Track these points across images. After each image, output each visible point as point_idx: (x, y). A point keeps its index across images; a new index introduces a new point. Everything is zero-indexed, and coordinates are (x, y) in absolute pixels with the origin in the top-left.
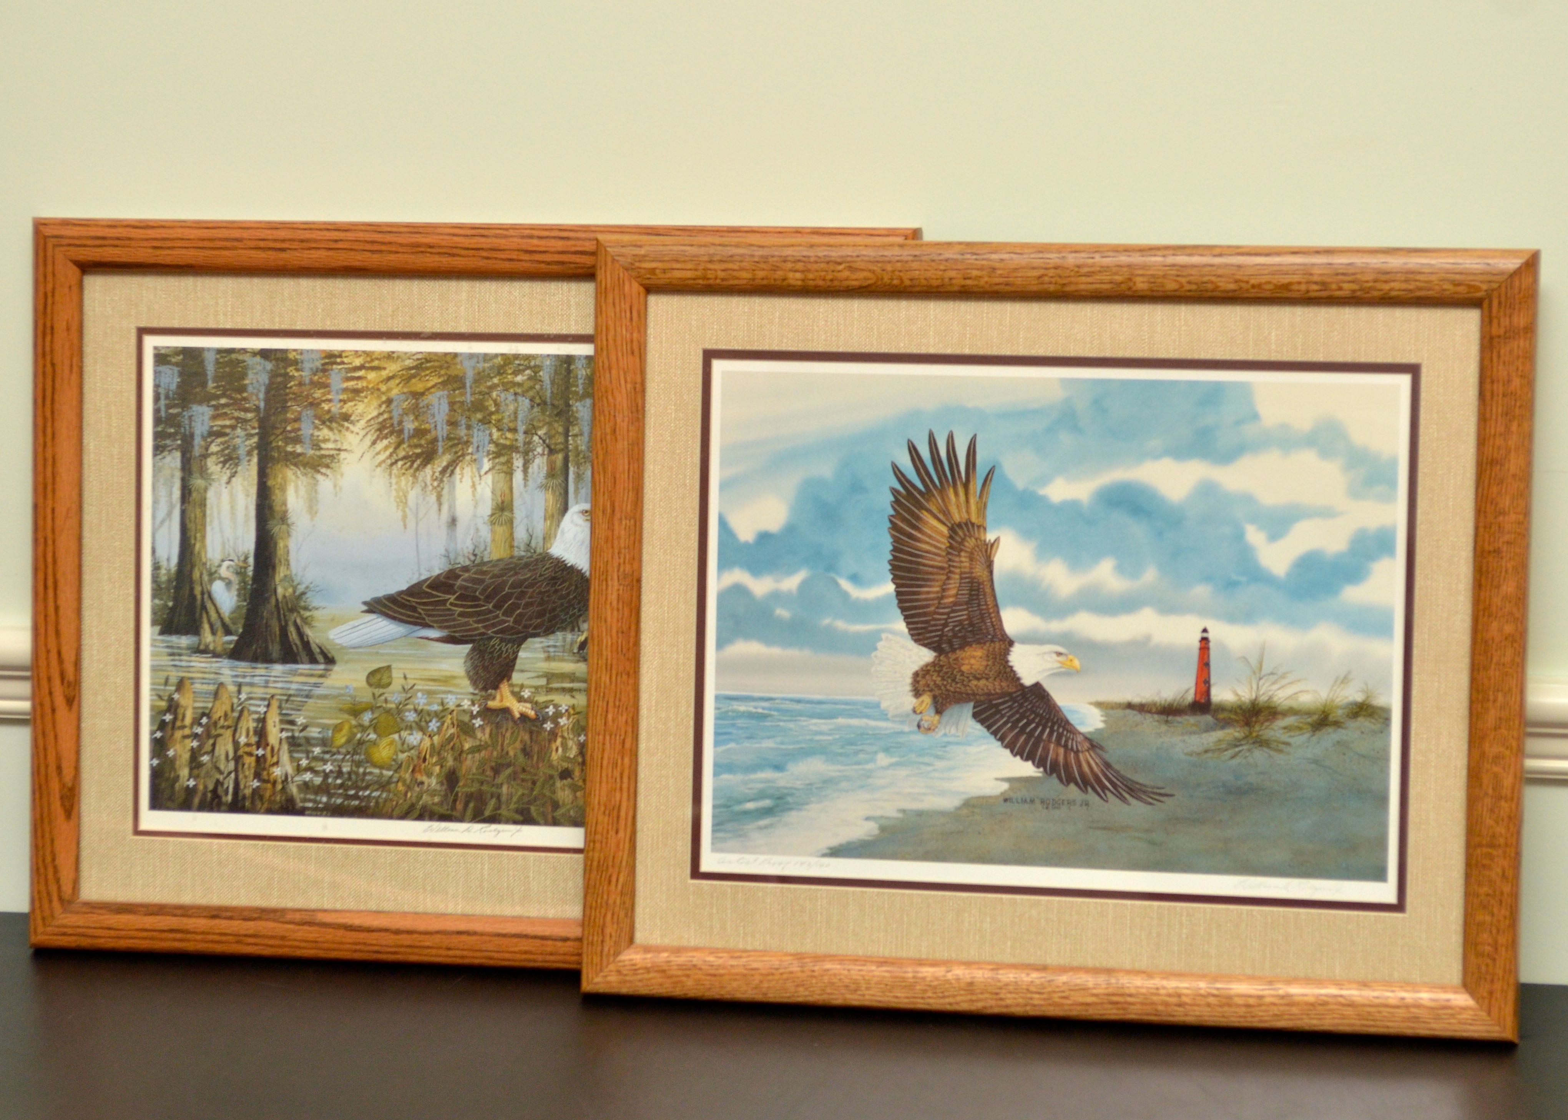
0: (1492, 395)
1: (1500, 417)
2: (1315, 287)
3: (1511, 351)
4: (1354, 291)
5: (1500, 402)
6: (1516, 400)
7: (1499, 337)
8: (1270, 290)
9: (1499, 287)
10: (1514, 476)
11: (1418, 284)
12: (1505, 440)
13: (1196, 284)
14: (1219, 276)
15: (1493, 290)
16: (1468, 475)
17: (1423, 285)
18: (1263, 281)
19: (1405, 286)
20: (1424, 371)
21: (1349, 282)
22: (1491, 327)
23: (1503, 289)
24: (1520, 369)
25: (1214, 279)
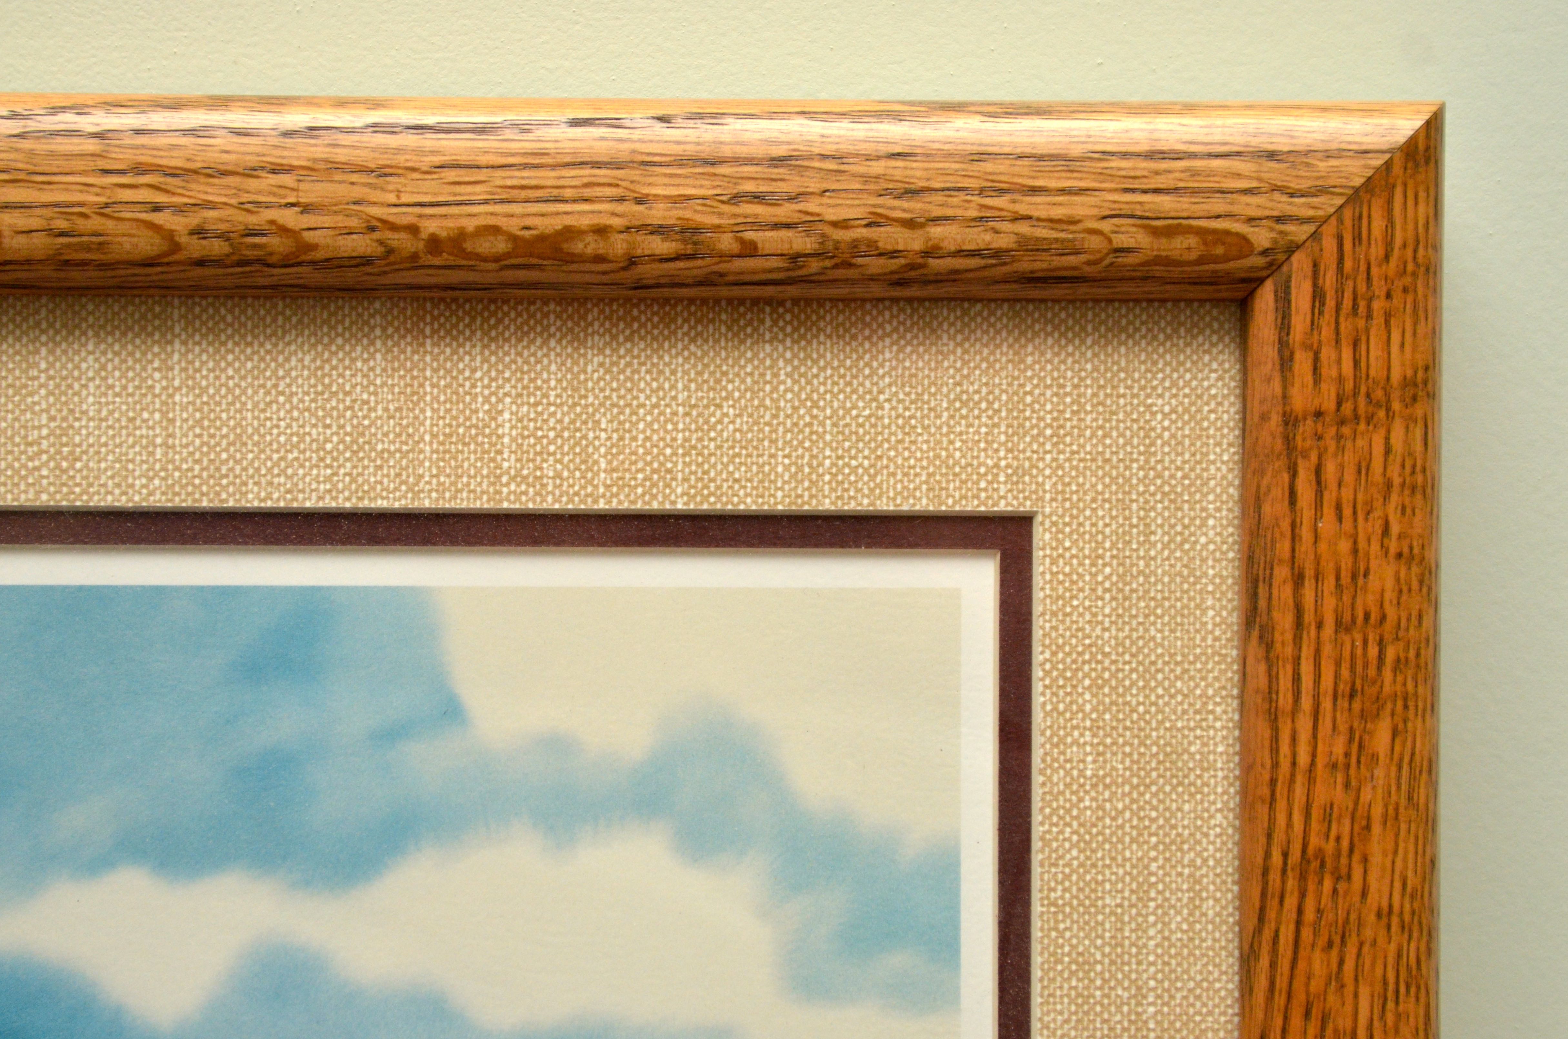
0: (1299, 623)
1: (1327, 704)
2: (660, 246)
3: (1362, 468)
4: (795, 258)
5: (1327, 649)
6: (1381, 644)
7: (1318, 414)
8: (497, 259)
9: (1315, 236)
10: (1384, 914)
11: (1023, 228)
12: (1347, 785)
13: (224, 236)
14: (307, 209)
15: (1292, 249)
16: (1209, 907)
17: (1043, 232)
18: (470, 225)
19: (979, 238)
20: (1041, 535)
21: (777, 226)
22: (1286, 384)
23: (1329, 244)
24: (1395, 529)
25: (290, 218)
